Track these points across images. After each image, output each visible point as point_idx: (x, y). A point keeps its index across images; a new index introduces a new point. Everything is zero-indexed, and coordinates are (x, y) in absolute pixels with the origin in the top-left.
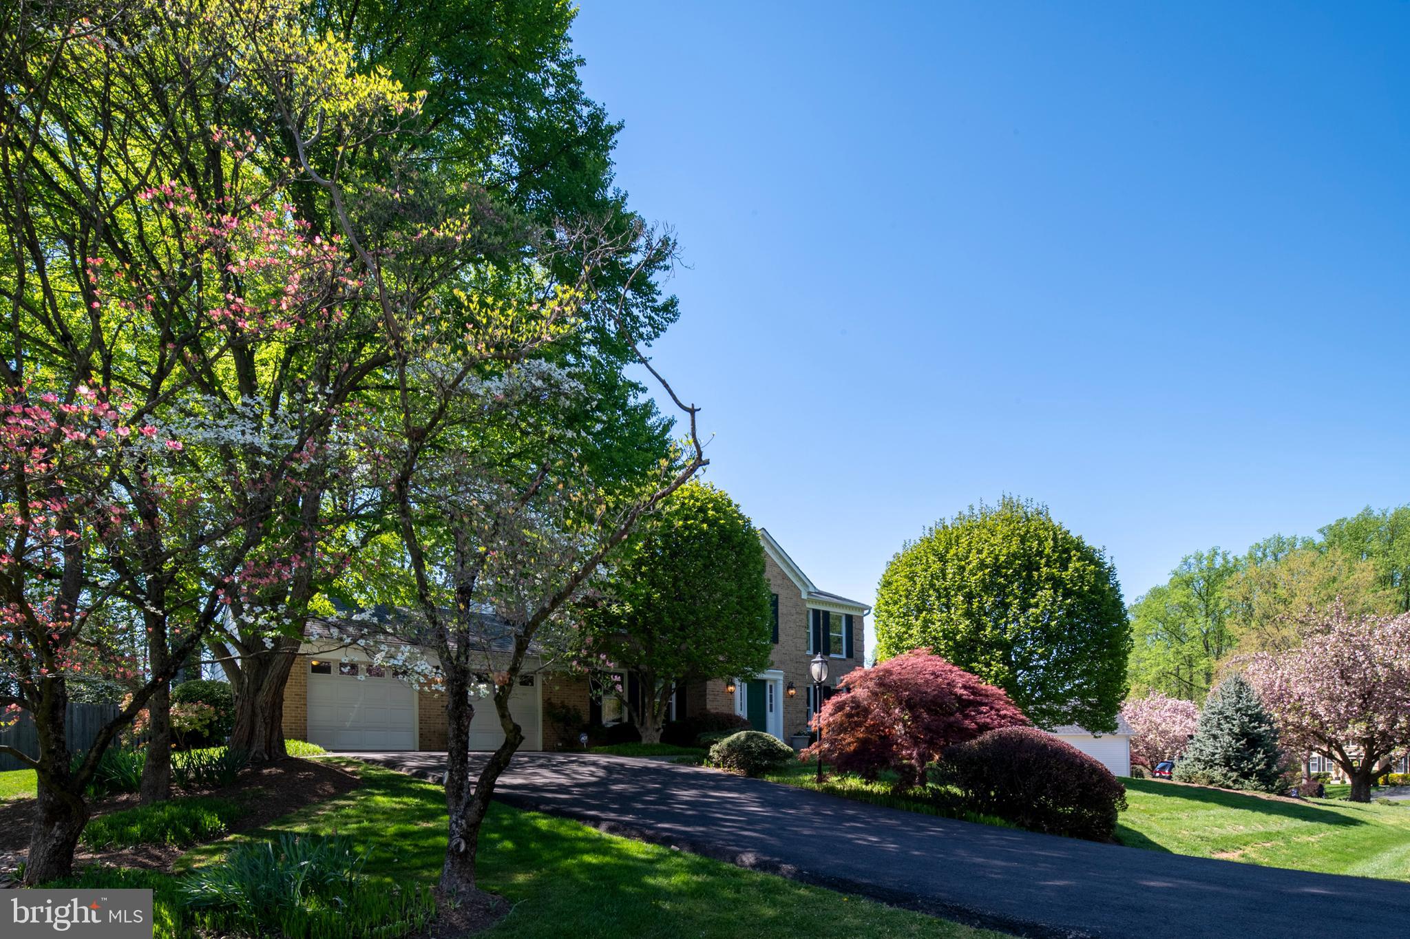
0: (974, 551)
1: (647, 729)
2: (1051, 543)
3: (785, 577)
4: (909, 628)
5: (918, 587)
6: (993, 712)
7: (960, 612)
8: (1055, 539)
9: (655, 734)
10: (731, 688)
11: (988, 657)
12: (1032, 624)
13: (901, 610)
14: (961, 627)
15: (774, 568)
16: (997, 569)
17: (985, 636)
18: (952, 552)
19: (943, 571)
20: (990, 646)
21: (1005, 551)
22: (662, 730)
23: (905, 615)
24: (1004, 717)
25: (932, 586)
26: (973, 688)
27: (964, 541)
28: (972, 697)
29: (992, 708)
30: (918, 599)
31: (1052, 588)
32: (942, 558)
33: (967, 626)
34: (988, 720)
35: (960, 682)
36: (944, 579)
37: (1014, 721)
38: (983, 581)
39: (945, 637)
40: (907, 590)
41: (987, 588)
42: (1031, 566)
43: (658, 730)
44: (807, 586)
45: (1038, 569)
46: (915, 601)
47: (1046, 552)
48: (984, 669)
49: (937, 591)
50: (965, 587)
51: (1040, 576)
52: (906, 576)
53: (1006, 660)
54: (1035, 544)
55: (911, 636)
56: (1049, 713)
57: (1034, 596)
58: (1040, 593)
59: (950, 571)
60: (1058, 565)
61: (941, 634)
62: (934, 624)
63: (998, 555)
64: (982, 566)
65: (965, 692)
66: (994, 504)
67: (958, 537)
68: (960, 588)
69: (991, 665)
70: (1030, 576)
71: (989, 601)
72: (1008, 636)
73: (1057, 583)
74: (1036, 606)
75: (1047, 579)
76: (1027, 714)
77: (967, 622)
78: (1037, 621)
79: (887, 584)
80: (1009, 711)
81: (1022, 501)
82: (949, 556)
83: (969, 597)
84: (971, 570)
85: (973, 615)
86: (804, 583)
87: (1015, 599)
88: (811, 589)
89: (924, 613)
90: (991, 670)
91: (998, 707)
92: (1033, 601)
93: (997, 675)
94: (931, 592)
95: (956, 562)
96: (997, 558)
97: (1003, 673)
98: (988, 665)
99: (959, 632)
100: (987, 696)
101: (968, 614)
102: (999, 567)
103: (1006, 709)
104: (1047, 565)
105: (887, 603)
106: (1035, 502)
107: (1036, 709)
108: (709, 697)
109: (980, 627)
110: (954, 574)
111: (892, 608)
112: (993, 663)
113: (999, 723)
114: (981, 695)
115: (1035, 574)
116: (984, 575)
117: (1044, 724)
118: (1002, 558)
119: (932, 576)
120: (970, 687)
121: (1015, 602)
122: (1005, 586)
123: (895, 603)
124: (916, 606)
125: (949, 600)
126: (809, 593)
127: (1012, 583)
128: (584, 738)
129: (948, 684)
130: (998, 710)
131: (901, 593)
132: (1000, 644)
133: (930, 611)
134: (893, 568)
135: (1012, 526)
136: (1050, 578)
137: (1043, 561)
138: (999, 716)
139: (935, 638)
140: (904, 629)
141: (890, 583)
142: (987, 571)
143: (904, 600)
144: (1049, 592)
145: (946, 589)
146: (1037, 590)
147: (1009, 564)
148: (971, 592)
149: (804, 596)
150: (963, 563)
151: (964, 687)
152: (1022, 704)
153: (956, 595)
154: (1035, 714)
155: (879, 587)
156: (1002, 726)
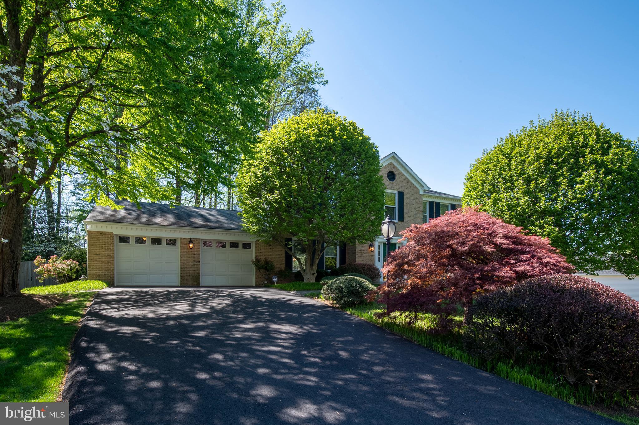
0: (533, 148)
1: (307, 274)
2: (595, 137)
3: (408, 181)
4: (484, 205)
5: (491, 176)
6: (535, 260)
7: (521, 191)
8: (598, 134)
9: (311, 276)
10: (372, 249)
11: (542, 222)
12: (578, 196)
13: (478, 194)
14: (521, 202)
15: (402, 176)
16: (550, 159)
17: (540, 207)
18: (516, 151)
19: (509, 165)
20: (543, 214)
21: (556, 146)
22: (316, 274)
23: (481, 196)
24: (547, 264)
25: (500, 175)
26: (516, 237)
27: (524, 143)
28: (512, 246)
29: (533, 256)
30: (490, 185)
31: (595, 168)
32: (509, 157)
33: (527, 200)
34: (528, 268)
35: (501, 232)
36: (510, 170)
37: (557, 268)
38: (539, 168)
39: (509, 209)
40: (483, 180)
41: (542, 174)
42: (577, 154)
43: (313, 274)
44: (423, 187)
45: (584, 156)
46: (488, 186)
47: (590, 144)
48: (539, 230)
49: (504, 178)
50: (525, 174)
51: (585, 161)
52: (482, 171)
53: (557, 224)
54: (581, 139)
55: (485, 210)
56: (593, 262)
57: (580, 176)
58: (585, 173)
59: (513, 165)
60: (600, 152)
61: (506, 207)
62: (501, 201)
63: (551, 149)
64: (538, 157)
65: (505, 242)
66: (549, 118)
67: (520, 141)
68: (521, 175)
69: (544, 227)
70: (577, 162)
71: (543, 181)
72: (558, 206)
73: (599, 165)
74: (582, 182)
75: (591, 163)
76: (574, 263)
77: (526, 198)
78: (582, 194)
79: (470, 178)
80: (553, 259)
81: (571, 112)
82: (513, 154)
83: (528, 181)
84: (530, 162)
85: (531, 193)
86: (421, 185)
87: (564, 179)
88: (426, 188)
89: (494, 194)
90: (544, 231)
91: (540, 255)
92: (578, 179)
93: (549, 235)
94: (500, 180)
95: (519, 158)
96: (550, 152)
97: (554, 233)
98: (541, 227)
99: (519, 205)
100: (530, 245)
101: (527, 192)
102: (551, 158)
103: (549, 257)
104: (591, 152)
105: (470, 191)
106: (581, 114)
107: (580, 259)
108: (358, 254)
109: (537, 200)
110: (517, 165)
111: (473, 193)
112: (546, 226)
113: (540, 271)
114: (524, 244)
115: (581, 160)
116: (540, 164)
117: (587, 270)
118: (554, 151)
119: (501, 169)
120: (511, 237)
121: (565, 181)
122: (556, 171)
123: (475, 189)
124: (489, 189)
125: (512, 184)
126: (425, 191)
127: (561, 168)
128: (275, 279)
129: (490, 234)
130: (540, 258)
131: (479, 182)
132: (551, 213)
133: (498, 193)
134: (475, 167)
135: (562, 128)
136: (594, 162)
137: (588, 150)
138: (542, 263)
139: (502, 211)
140: (480, 207)
141: (471, 178)
142: (542, 161)
143: (481, 187)
144: (593, 171)
145: (511, 177)
146: (582, 171)
147: (559, 155)
148: (530, 177)
149: (421, 192)
150: (524, 157)
151: (506, 237)
152: (569, 255)
153: (518, 180)
154: (581, 263)
155: (465, 181)
156: (544, 274)
